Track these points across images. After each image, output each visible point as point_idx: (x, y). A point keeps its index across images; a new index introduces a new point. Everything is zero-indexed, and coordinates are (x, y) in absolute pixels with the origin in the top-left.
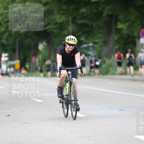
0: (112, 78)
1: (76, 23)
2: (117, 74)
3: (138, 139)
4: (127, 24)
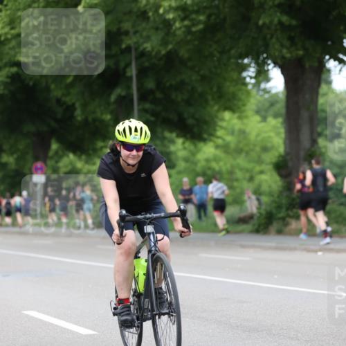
3: (27, 316)
4: (15, 156)
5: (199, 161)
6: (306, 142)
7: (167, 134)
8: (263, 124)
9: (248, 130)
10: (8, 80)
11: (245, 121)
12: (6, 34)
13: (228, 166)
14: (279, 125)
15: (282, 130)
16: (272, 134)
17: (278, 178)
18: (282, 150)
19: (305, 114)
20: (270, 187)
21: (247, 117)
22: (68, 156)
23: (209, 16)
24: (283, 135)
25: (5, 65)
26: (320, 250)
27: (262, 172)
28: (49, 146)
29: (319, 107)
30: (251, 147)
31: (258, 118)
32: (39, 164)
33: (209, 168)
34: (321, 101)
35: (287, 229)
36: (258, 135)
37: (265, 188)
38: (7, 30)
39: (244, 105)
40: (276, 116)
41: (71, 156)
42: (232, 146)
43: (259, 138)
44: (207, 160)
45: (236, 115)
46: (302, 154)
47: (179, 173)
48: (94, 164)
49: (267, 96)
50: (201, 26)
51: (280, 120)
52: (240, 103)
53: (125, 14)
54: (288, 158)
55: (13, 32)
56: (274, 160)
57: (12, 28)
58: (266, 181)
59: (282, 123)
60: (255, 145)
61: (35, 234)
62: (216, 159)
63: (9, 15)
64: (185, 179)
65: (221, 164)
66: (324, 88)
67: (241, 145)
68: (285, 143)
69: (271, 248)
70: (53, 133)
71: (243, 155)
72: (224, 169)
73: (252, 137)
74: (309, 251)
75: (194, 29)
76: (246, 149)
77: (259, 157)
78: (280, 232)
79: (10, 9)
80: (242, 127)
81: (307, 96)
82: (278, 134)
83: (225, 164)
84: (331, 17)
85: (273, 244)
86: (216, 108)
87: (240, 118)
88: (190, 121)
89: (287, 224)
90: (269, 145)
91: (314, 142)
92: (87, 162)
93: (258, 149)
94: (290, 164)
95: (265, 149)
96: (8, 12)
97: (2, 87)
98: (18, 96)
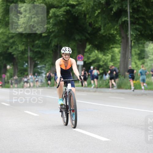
10: (65, 13)
22: (95, 52)
25: (64, 6)
28: (85, 47)
32: (80, 56)
41: (96, 51)
48: (108, 56)
70: (87, 40)
92: (104, 55)
97: (62, 17)
98: (70, 22)
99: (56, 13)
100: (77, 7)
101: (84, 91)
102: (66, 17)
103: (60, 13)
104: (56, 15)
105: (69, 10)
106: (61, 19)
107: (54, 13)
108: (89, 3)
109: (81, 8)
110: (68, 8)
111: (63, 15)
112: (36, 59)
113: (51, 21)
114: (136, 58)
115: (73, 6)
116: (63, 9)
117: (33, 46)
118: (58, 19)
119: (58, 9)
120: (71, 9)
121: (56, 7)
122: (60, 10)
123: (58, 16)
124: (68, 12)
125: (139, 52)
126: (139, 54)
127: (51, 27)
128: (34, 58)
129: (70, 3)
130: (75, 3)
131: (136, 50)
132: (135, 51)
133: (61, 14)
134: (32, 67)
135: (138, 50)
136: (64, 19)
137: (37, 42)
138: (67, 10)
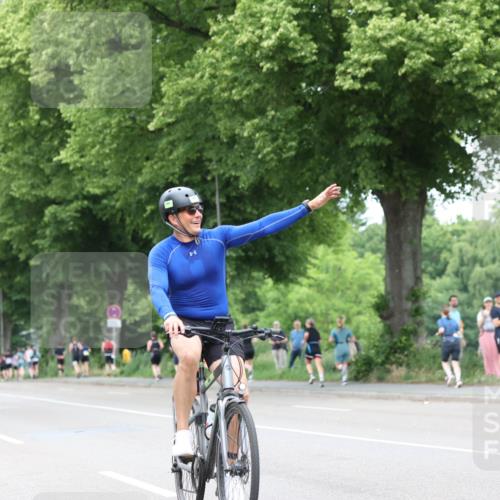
0: (66, 382)
1: (10, 299)
2: (73, 376)
3: (104, 476)
5: (291, 301)
6: (409, 281)
7: (255, 274)
8: (360, 260)
9: (343, 267)
10: (78, 215)
11: (340, 256)
12: (75, 162)
13: (323, 307)
14: (378, 261)
15: (383, 267)
16: (371, 271)
17: (379, 319)
18: (382, 289)
19: (407, 249)
20: (369, 329)
21: (343, 251)
23: (300, 143)
24: (383, 272)
25: (76, 198)
26: (427, 399)
27: (359, 313)
29: (423, 241)
30: (348, 285)
31: (355, 254)
33: (302, 309)
34: (425, 233)
35: (389, 377)
36: (354, 273)
37: (363, 330)
38: (76, 157)
39: (340, 238)
40: (374, 251)
42: (327, 285)
43: (356, 276)
44: (300, 301)
45: (332, 249)
46: (405, 293)
47: (269, 316)
49: (362, 229)
50: (293, 153)
51: (379, 255)
52: (336, 236)
53: (207, 140)
54: (390, 297)
55: (83, 160)
56: (374, 300)
57: (82, 157)
58: (365, 322)
59: (381, 259)
60: (351, 284)
61: (111, 385)
62: (310, 299)
63: (78, 142)
64: (276, 322)
65: (315, 304)
66: (428, 219)
67: (337, 284)
68: (385, 280)
69: (372, 397)
71: (340, 293)
72: (318, 311)
73: (349, 274)
74: (413, 400)
75: (284, 156)
76: (342, 287)
77: (357, 296)
78: (381, 380)
79: (79, 135)
80: (338, 263)
81: (410, 229)
82: (377, 271)
83: (319, 306)
84: (434, 140)
85: (374, 394)
86: (308, 244)
87: (336, 252)
88: (280, 259)
89: (389, 371)
90: (368, 283)
91: (418, 280)
93: (355, 287)
94: (391, 304)
95: (363, 288)
96: (78, 139)
97: (71, 223)
98: (90, 232)
99: (58, 215)
100: (105, 201)
101: (123, 386)
102: (82, 223)
103: (68, 214)
104: (59, 219)
105: (88, 208)
106: (71, 228)
107: (54, 216)
108: (131, 192)
109: (113, 203)
110: (86, 202)
111: (74, 219)
112: (15, 317)
113: (48, 232)
114: (237, 310)
115: (95, 199)
116: (76, 205)
117: (11, 287)
118: (63, 228)
119: (63, 207)
120: (91, 206)
121: (59, 203)
122: (67, 208)
123: (62, 222)
124: (84, 213)
125: (243, 296)
126: (244, 301)
127: (46, 245)
128: (12, 315)
129: (88, 192)
130: (97, 191)
131: (238, 291)
132: (234, 294)
133: (70, 216)
134: (9, 333)
135: (242, 292)
136: (76, 228)
137: (18, 279)
138: (83, 208)
